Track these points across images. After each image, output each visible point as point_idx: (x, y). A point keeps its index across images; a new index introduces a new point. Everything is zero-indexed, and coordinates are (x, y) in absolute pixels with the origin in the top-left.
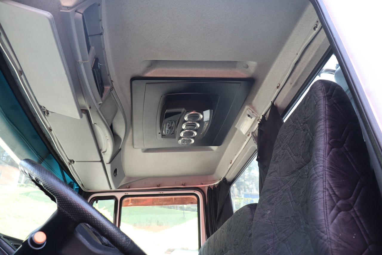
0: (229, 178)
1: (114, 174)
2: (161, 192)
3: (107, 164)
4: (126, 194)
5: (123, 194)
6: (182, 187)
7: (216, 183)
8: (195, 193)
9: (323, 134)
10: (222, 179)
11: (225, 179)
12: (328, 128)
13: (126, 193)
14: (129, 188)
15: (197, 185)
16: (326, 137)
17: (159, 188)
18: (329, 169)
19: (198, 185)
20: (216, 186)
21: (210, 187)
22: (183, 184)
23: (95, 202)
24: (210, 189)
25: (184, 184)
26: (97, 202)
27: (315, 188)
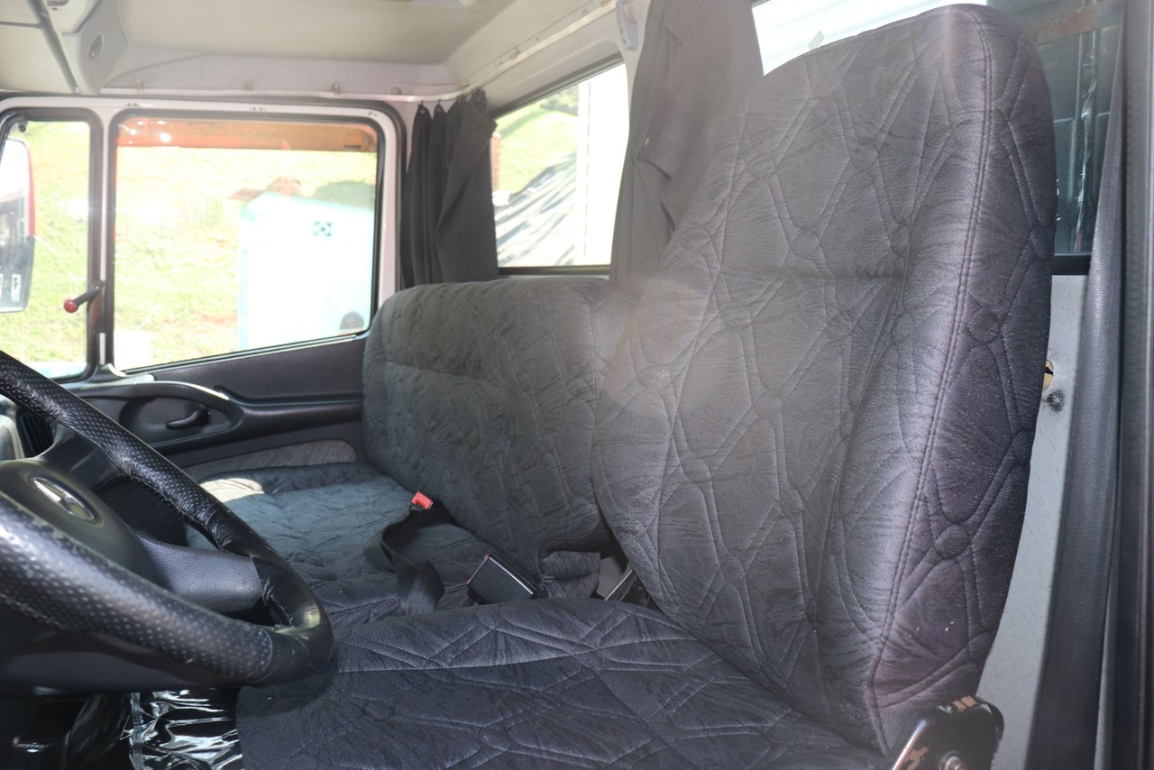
0: (495, 94)
1: (90, 55)
2: (258, 108)
3: (64, 34)
4: (133, 107)
5: (120, 105)
6: (331, 95)
7: (446, 97)
8: (372, 117)
9: (956, 283)
10: (468, 90)
11: (479, 94)
12: (975, 261)
13: (132, 102)
14: (142, 86)
15: (382, 93)
16: (964, 299)
17: (249, 93)
18: (947, 430)
19: (386, 93)
20: (446, 108)
21: (425, 105)
22: (333, 86)
23: (17, 125)
24: (423, 112)
25: (338, 88)
26: (23, 129)
27: (889, 484)
